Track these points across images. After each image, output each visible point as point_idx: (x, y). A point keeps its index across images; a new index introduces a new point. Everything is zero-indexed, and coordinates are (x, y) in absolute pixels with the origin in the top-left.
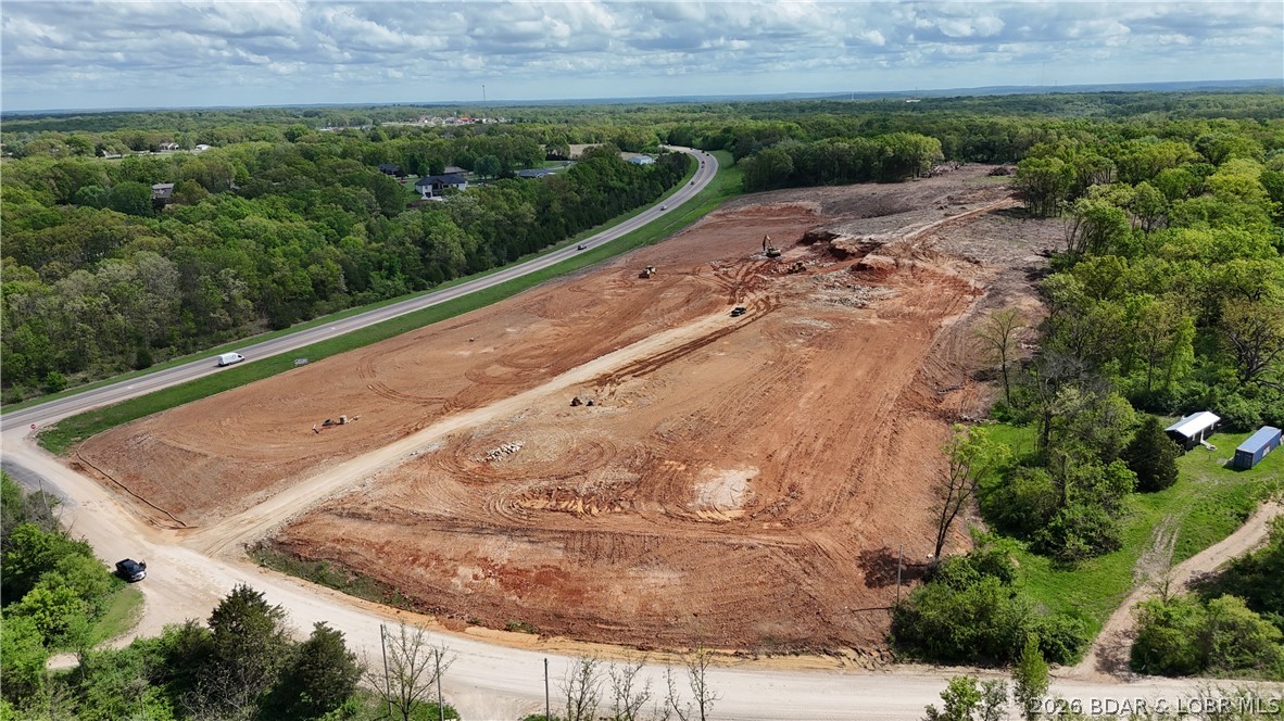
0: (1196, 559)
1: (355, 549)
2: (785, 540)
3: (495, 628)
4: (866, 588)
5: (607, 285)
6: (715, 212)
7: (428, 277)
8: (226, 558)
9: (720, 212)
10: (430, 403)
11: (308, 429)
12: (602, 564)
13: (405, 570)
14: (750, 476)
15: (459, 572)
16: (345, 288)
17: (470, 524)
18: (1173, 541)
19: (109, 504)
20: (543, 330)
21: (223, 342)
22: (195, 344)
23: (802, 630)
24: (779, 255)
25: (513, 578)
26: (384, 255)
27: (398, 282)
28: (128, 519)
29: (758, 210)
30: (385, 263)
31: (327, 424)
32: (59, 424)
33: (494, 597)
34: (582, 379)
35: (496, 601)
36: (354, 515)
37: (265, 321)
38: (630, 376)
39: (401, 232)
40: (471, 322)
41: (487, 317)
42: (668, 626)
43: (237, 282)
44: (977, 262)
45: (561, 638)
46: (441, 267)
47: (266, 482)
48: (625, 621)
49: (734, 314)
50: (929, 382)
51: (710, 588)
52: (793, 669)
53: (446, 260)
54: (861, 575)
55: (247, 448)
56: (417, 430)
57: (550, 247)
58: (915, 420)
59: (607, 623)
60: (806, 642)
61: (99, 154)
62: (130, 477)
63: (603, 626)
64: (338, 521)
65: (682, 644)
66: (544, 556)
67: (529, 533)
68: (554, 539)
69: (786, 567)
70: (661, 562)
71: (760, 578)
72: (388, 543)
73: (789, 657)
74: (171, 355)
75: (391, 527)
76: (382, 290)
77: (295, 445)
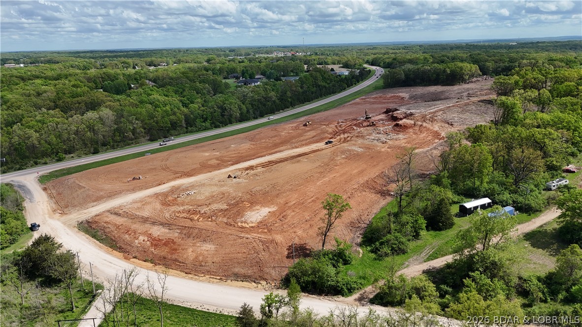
0: (435, 261)
1: (110, 226)
2: (263, 236)
3: (141, 260)
4: (286, 258)
5: (287, 129)
6: (361, 97)
7: (221, 123)
8: (69, 226)
9: (364, 97)
10: (177, 173)
11: (126, 180)
12: (190, 240)
13: (122, 236)
14: (270, 211)
15: (139, 238)
16: (185, 125)
17: (152, 220)
18: (431, 252)
19: (45, 203)
20: (246, 146)
21: (129, 145)
22: (118, 145)
23: (250, 272)
24: (370, 118)
25: (156, 242)
26: (205, 113)
27: (208, 124)
28: (48, 209)
29: (380, 97)
30: (205, 116)
31: (134, 179)
32: (50, 173)
33: (146, 249)
34: (241, 167)
35: (146, 250)
36: (116, 214)
37: (148, 138)
38: (261, 167)
39: (213, 103)
40: (221, 142)
41: (229, 140)
42: (201, 266)
43: (137, 122)
44: (452, 125)
45: (161, 266)
46: (228, 118)
47: (99, 199)
48: (186, 262)
49: (327, 143)
50: (385, 178)
51: (223, 253)
52: (237, 286)
53: (231, 116)
54: (286, 253)
55: (100, 186)
56: (164, 183)
57: (281, 111)
58: (364, 193)
59: (180, 263)
60: (249, 277)
61: (134, 68)
62: (59, 194)
63: (178, 263)
64: (110, 215)
65: (203, 273)
66: (171, 235)
67: (170, 226)
68: (178, 229)
69: (257, 247)
70: (211, 241)
71: (245, 251)
72: (122, 225)
73: (239, 282)
74: (107, 149)
75: (126, 219)
76: (200, 127)
77: (117, 186)
